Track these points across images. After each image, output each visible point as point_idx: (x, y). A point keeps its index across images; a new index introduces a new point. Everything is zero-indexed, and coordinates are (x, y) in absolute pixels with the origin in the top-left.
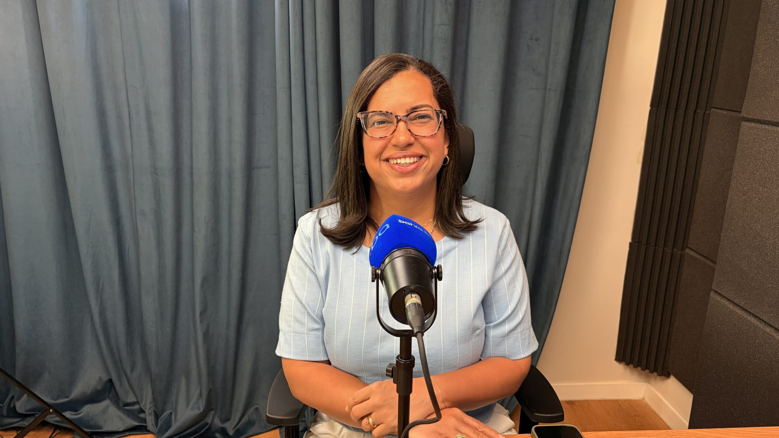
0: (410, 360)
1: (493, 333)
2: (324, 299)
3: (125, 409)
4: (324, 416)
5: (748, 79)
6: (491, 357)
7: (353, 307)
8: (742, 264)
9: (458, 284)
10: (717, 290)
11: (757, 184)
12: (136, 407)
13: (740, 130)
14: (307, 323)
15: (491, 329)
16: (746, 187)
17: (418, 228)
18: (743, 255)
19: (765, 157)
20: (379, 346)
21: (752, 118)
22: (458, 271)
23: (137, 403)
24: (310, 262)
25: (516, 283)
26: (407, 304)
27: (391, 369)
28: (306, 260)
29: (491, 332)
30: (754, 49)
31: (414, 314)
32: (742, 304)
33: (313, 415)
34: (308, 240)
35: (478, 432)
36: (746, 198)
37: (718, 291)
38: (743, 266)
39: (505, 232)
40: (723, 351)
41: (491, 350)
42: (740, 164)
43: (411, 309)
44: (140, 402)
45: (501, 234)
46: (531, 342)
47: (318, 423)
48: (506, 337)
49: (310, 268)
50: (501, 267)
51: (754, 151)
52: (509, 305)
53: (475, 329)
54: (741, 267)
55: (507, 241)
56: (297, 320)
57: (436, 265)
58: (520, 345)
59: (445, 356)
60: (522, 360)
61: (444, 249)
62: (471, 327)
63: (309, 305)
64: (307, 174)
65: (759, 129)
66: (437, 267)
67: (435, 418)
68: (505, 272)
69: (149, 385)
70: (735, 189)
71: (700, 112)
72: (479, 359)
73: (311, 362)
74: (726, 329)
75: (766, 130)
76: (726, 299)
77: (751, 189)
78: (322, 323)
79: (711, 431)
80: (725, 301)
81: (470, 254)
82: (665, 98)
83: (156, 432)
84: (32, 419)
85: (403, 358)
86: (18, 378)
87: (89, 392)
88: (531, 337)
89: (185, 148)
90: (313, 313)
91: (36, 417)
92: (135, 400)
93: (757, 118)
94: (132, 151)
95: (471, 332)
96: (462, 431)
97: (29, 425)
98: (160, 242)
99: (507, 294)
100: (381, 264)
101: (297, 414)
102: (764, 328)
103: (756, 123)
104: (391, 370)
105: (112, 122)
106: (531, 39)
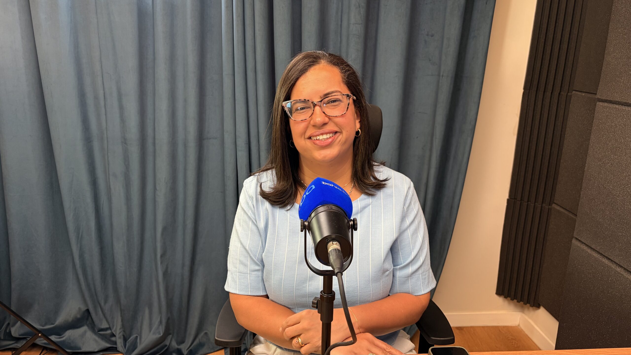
0: (331, 294)
1: (399, 274)
2: (264, 246)
3: (99, 334)
4: (262, 339)
5: (602, 68)
6: (397, 293)
7: (287, 252)
8: (598, 217)
9: (371, 234)
10: (577, 237)
11: (609, 152)
12: (109, 332)
13: (596, 109)
14: (250, 265)
15: (397, 270)
16: (601, 154)
17: (338, 188)
18: (598, 209)
19: (616, 131)
20: (308, 284)
21: (605, 99)
22: (371, 223)
23: (109, 328)
24: (253, 216)
25: (418, 234)
26: (329, 250)
27: (316, 301)
28: (249, 215)
29: (398, 273)
30: (607, 44)
31: (334, 257)
32: (598, 248)
33: (252, 339)
34: (251, 198)
35: (386, 352)
36: (601, 164)
37: (579, 239)
38: (598, 218)
39: (409, 192)
40: (583, 287)
41: (398, 288)
42: (595, 136)
43: (333, 254)
44: (112, 328)
45: (406, 194)
46: (430, 281)
47: (256, 345)
48: (410, 278)
49: (252, 221)
50: (406, 220)
51: (607, 125)
52: (412, 252)
53: (385, 271)
54: (597, 219)
55: (411, 200)
56: (242, 263)
57: (352, 218)
58: (421, 283)
59: (361, 292)
60: (422, 296)
61: (360, 206)
62: (382, 269)
63: (251, 251)
64: (247, 144)
65: (611, 108)
66: (353, 220)
67: (351, 341)
68: (409, 225)
69: (119, 315)
70: (591, 156)
71: (564, 94)
72: (388, 295)
73: (252, 296)
74: (585, 269)
75: (617, 109)
76: (585, 245)
77: (605, 156)
78: (261, 265)
79: (573, 351)
80: (584, 246)
81: (381, 210)
82: (535, 83)
83: (124, 352)
84: (24, 342)
85: (326, 292)
86: (13, 308)
87: (70, 319)
88: (430, 277)
89: (149, 123)
90: (255, 257)
91: (27, 340)
92: (107, 326)
93: (609, 99)
94: (106, 125)
95: (382, 273)
96: (372, 351)
97: (22, 346)
98: (128, 199)
99: (411, 243)
100: (308, 217)
101: (240, 338)
102: (616, 268)
103: (608, 103)
104: (316, 303)
105: (90, 101)
106: (427, 35)
